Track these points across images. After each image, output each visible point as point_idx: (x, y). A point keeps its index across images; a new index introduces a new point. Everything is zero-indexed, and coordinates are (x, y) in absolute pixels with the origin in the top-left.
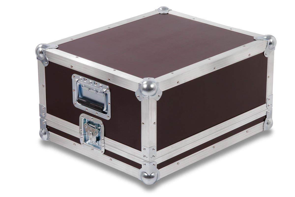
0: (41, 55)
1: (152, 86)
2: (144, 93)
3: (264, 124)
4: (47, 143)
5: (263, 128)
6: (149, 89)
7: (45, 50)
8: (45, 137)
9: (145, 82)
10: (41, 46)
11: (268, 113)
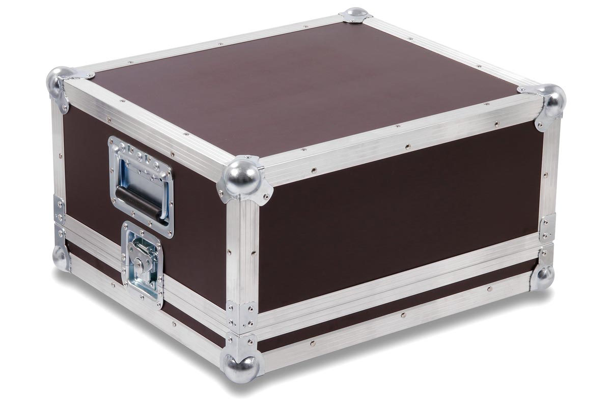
0: (57, 91)
1: (250, 173)
2: (232, 187)
3: (531, 277)
4: (66, 276)
5: (530, 286)
6: (243, 180)
7: (62, 79)
8: (63, 263)
9: (235, 165)
10: (58, 71)
11: (543, 253)
